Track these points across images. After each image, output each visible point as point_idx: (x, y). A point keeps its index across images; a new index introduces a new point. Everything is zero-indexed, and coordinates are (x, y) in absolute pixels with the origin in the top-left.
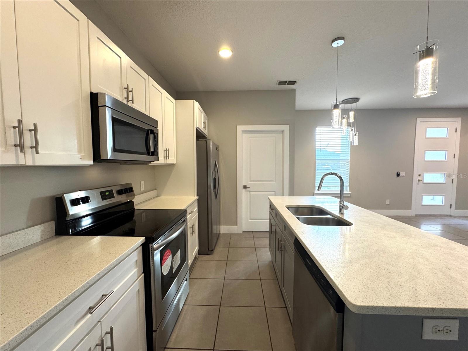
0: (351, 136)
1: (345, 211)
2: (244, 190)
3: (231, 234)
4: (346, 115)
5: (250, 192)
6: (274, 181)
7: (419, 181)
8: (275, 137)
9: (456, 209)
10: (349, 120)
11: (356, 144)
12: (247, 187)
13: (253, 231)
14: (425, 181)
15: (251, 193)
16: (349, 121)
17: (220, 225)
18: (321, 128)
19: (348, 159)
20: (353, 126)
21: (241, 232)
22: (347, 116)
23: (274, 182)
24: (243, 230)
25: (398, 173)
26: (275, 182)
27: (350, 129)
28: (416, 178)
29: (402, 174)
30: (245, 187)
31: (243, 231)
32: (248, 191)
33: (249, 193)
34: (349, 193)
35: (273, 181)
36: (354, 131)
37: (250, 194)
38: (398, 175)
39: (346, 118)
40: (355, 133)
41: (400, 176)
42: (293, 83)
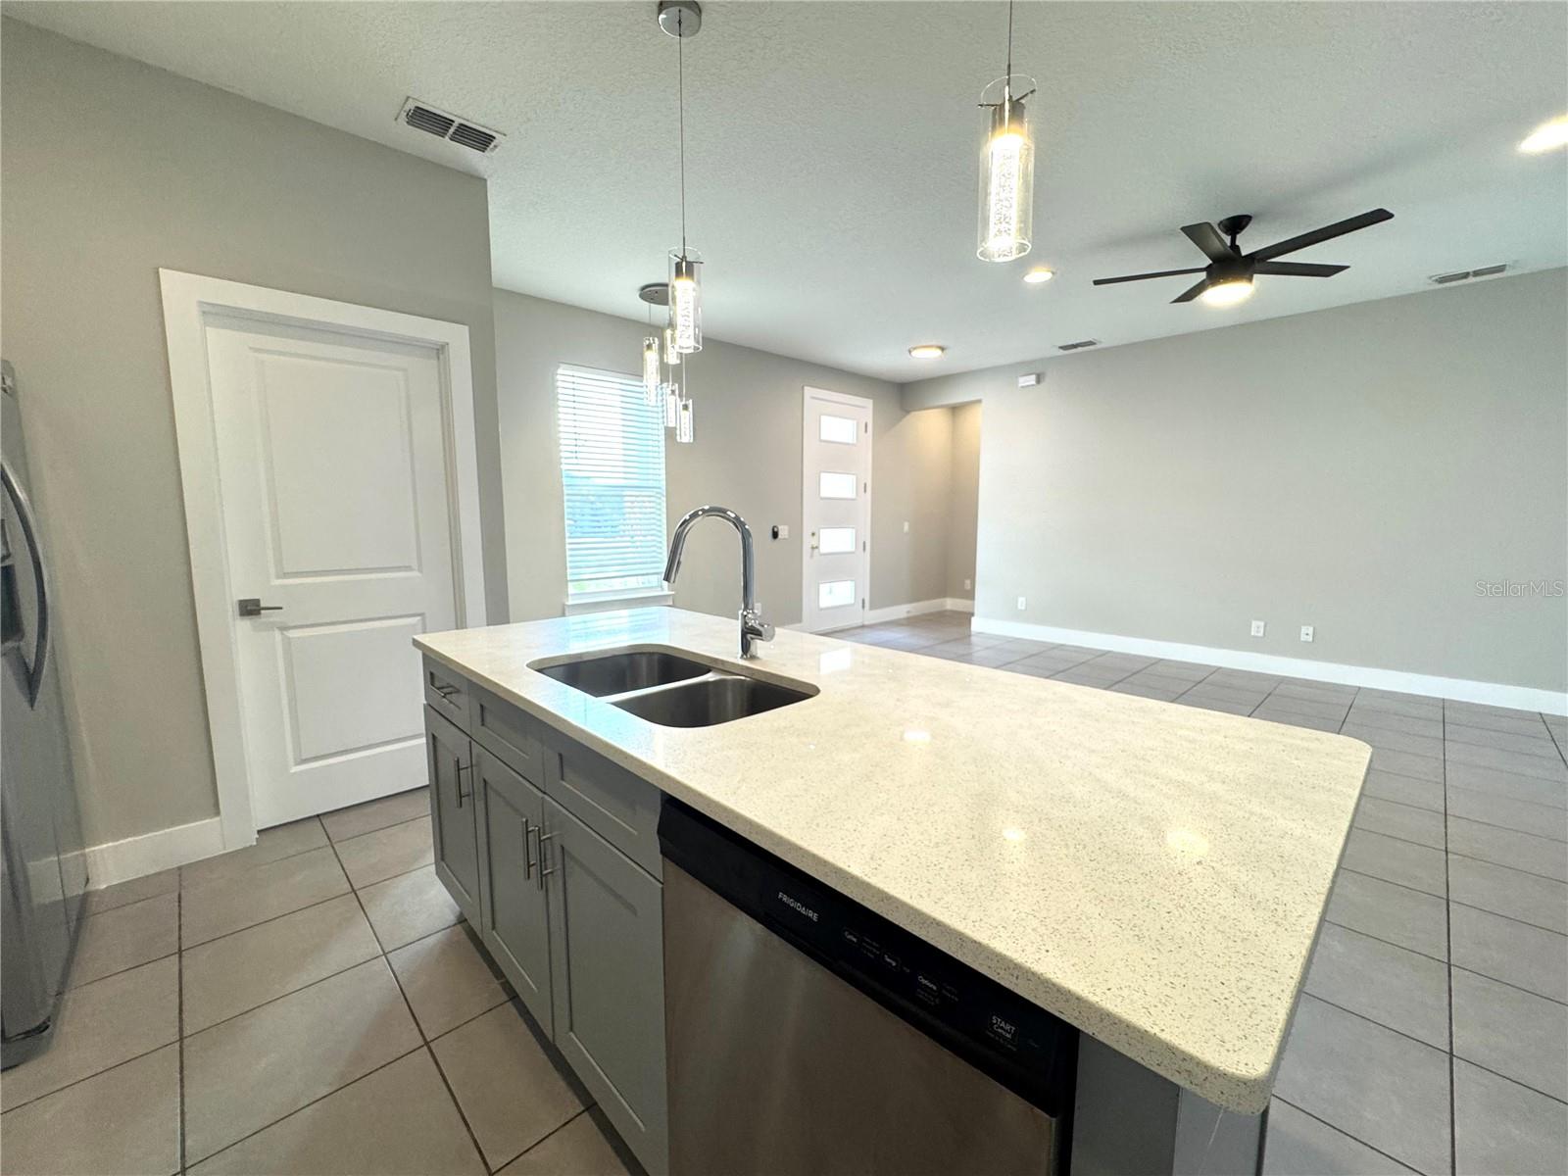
0: (672, 414)
1: (759, 646)
2: (245, 625)
3: (180, 868)
4: (656, 339)
5: (283, 628)
6: (415, 565)
7: (813, 548)
8: (405, 370)
9: (871, 608)
10: (665, 356)
11: (686, 436)
12: (262, 605)
13: (318, 816)
14: (823, 549)
15: (293, 634)
16: (665, 360)
17: (82, 845)
18: (576, 374)
19: (659, 488)
20: (677, 379)
21: (252, 839)
22: (659, 340)
23: (415, 574)
24: (259, 828)
25: (776, 530)
26: (420, 571)
27: (668, 388)
28: (808, 542)
29: (783, 532)
30: (250, 609)
31: (259, 832)
32: (271, 627)
33: (277, 634)
34: (669, 595)
35: (408, 568)
36: (680, 396)
37: (287, 642)
38: (775, 535)
39: (655, 346)
40: (684, 403)
41: (780, 536)
42: (482, 140)
